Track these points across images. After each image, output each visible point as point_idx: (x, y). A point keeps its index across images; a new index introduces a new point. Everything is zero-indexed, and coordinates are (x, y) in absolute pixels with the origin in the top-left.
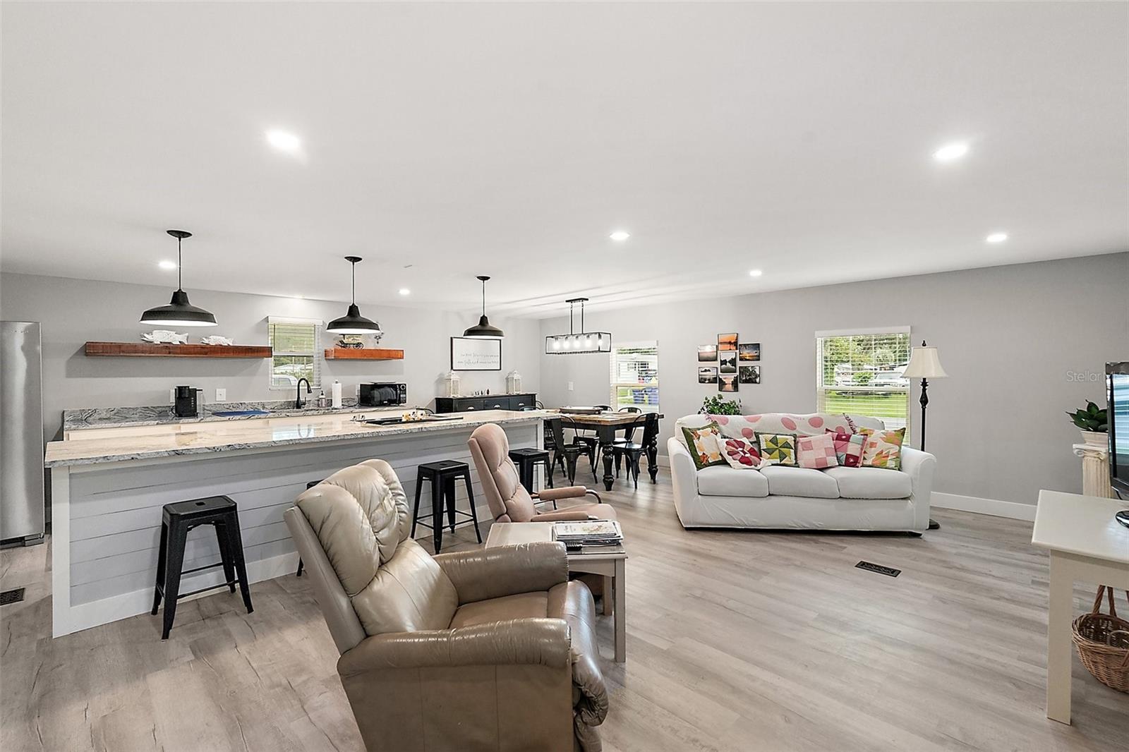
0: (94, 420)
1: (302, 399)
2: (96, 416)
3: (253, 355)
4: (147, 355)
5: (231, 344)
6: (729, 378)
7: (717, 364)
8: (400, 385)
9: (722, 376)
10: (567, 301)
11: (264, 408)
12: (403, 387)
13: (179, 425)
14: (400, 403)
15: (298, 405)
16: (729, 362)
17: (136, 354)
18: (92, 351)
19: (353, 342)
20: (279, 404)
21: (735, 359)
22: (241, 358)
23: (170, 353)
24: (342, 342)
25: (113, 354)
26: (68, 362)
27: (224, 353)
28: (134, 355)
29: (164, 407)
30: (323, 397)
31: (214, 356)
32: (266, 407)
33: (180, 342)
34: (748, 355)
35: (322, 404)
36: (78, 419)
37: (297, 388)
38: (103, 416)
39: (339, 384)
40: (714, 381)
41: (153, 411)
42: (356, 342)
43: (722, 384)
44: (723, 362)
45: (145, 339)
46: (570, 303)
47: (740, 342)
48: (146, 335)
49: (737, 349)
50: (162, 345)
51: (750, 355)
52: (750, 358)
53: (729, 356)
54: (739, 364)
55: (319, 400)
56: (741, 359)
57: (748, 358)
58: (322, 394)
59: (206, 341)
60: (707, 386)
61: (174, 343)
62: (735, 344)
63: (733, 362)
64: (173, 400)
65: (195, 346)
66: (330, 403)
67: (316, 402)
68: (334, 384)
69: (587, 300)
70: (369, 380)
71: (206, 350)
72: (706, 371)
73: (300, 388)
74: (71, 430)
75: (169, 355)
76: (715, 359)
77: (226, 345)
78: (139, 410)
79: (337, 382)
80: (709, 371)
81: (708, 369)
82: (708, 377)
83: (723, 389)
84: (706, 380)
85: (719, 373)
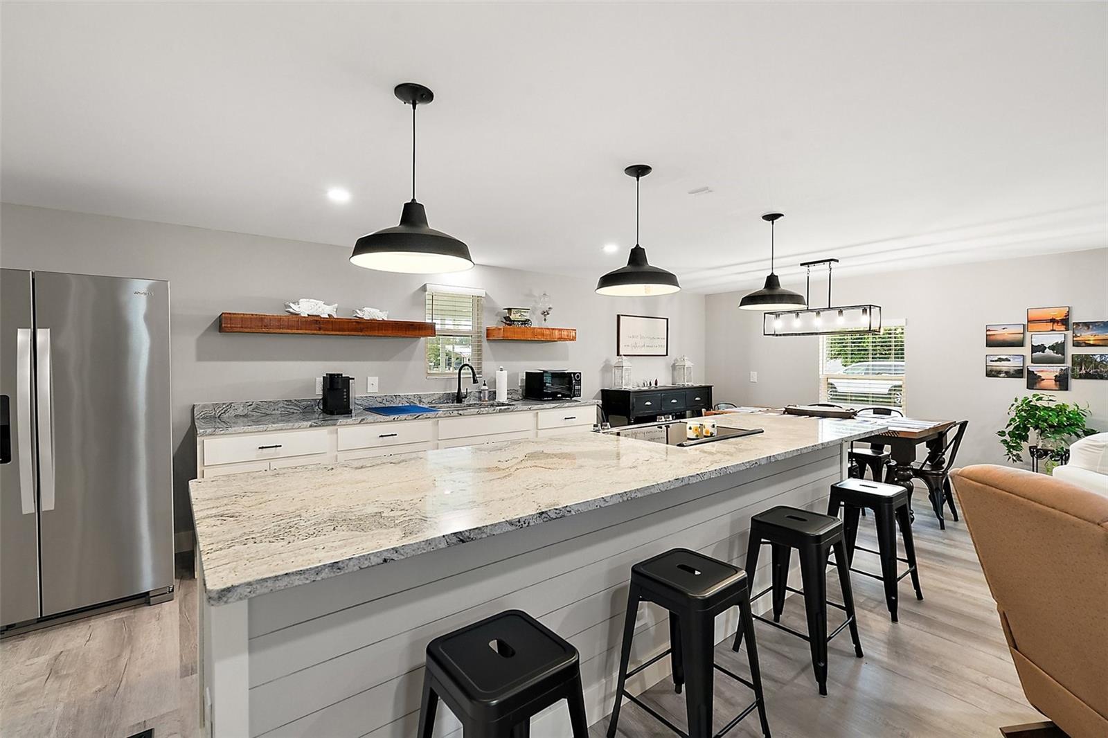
0: (229, 417)
1: (463, 391)
2: (232, 413)
3: (414, 333)
4: (294, 331)
5: (386, 319)
6: (1049, 373)
7: (1026, 351)
8: (574, 374)
9: (1035, 368)
10: (802, 265)
11: (420, 401)
12: (578, 376)
13: (336, 427)
14: (574, 396)
15: (459, 398)
16: (1048, 348)
17: (281, 331)
18: (226, 325)
19: (520, 319)
20: (437, 397)
21: (1063, 344)
22: (401, 337)
23: (320, 329)
24: (507, 319)
25: (254, 330)
26: (199, 341)
27: (382, 330)
28: (278, 331)
29: (309, 400)
30: (486, 388)
31: (371, 333)
32: (423, 400)
33: (329, 315)
34: (1092, 338)
35: (484, 397)
36: (210, 417)
37: (457, 376)
38: (240, 412)
39: (505, 372)
40: (1018, 373)
41: (296, 405)
42: (524, 318)
43: (1033, 381)
44: (1035, 349)
45: (291, 310)
46: (805, 268)
47: (1074, 319)
48: (292, 305)
49: (1067, 329)
50: (311, 319)
51: (1097, 337)
52: (1097, 342)
53: (1050, 338)
54: (1071, 351)
55: (481, 392)
56: (1077, 344)
57: (1092, 342)
58: (485, 385)
59: (360, 315)
60: (1002, 382)
61: (322, 316)
62: (1065, 322)
63: (1059, 348)
64: (319, 391)
65: (349, 321)
66: (493, 395)
67: (477, 394)
68: (498, 372)
69: (837, 261)
70: (536, 367)
71: (361, 326)
72: (1000, 360)
73: (462, 376)
74: (206, 435)
75: (319, 332)
76: (1020, 344)
77: (381, 319)
78: (281, 405)
79: (501, 370)
80: (1007, 360)
81: (1004, 357)
82: (1005, 369)
83: (1038, 386)
84: (999, 372)
85: (1028, 363)
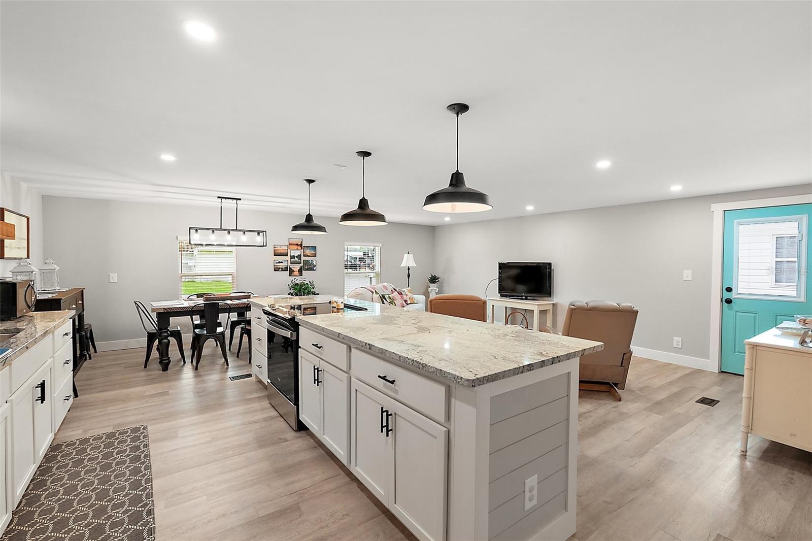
6: (296, 268)
7: (288, 258)
9: (291, 266)
10: (219, 197)
16: (296, 257)
21: (300, 255)
40: (286, 269)
43: (291, 272)
44: (291, 257)
47: (304, 245)
49: (302, 249)
51: (310, 253)
52: (310, 255)
53: (296, 253)
54: (303, 258)
56: (304, 256)
57: (308, 255)
60: (280, 273)
62: (301, 245)
63: (299, 257)
72: (279, 262)
76: (287, 255)
80: (282, 262)
81: (281, 261)
82: (281, 267)
83: (292, 275)
84: (279, 269)
85: (289, 264)
